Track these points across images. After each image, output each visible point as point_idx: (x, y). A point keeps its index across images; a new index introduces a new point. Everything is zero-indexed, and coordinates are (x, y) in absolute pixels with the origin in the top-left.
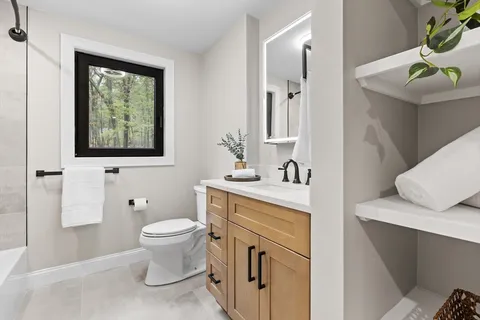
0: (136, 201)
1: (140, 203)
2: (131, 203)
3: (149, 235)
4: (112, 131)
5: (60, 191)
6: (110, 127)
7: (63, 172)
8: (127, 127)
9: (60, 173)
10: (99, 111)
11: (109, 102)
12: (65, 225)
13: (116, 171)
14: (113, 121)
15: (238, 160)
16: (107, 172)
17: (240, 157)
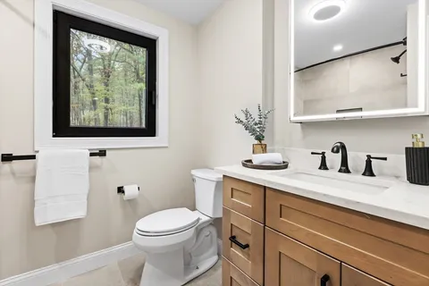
0: (126, 189)
1: (130, 191)
2: (120, 190)
3: (145, 234)
4: (93, 112)
5: (33, 179)
6: (91, 109)
7: (37, 155)
8: (107, 109)
9: (33, 157)
10: (81, 94)
11: (90, 87)
12: (38, 222)
13: (102, 153)
14: (94, 103)
15: (256, 142)
16: (92, 155)
17: (259, 138)
